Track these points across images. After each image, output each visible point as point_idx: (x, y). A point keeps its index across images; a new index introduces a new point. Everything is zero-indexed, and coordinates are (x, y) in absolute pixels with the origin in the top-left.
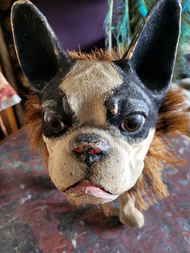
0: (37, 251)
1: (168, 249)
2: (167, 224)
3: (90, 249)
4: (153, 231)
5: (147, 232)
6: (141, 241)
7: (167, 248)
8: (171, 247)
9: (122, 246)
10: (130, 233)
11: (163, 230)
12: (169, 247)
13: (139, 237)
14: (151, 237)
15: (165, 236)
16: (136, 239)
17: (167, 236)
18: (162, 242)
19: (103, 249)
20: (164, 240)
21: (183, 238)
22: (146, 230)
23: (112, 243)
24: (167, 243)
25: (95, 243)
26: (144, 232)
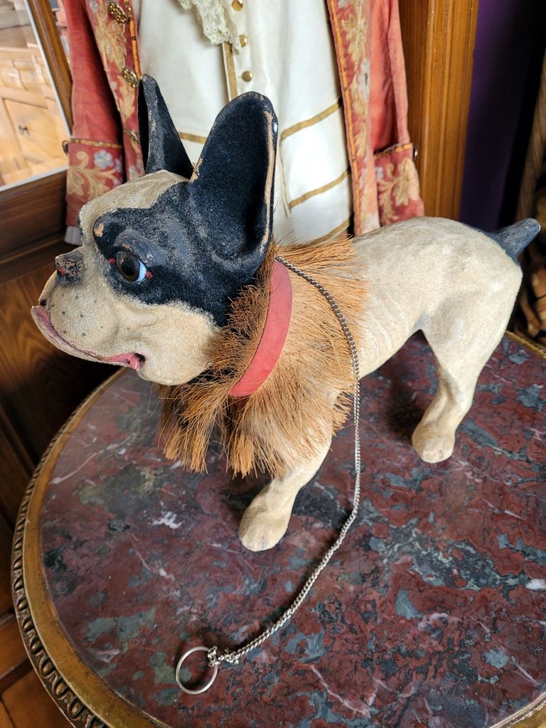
0: (153, 432)
1: (211, 599)
2: (264, 587)
3: (174, 486)
4: (238, 565)
5: (230, 554)
6: (211, 551)
7: (211, 596)
8: (216, 604)
9: (193, 525)
10: (221, 530)
11: (247, 582)
12: (214, 600)
13: (215, 545)
14: (224, 565)
15: (235, 588)
16: (212, 543)
17: (238, 592)
18: (222, 585)
19: (180, 502)
20: (228, 588)
21: (244, 624)
22: (237, 552)
23: (193, 510)
24: (221, 594)
25: (186, 488)
26: (230, 551)
